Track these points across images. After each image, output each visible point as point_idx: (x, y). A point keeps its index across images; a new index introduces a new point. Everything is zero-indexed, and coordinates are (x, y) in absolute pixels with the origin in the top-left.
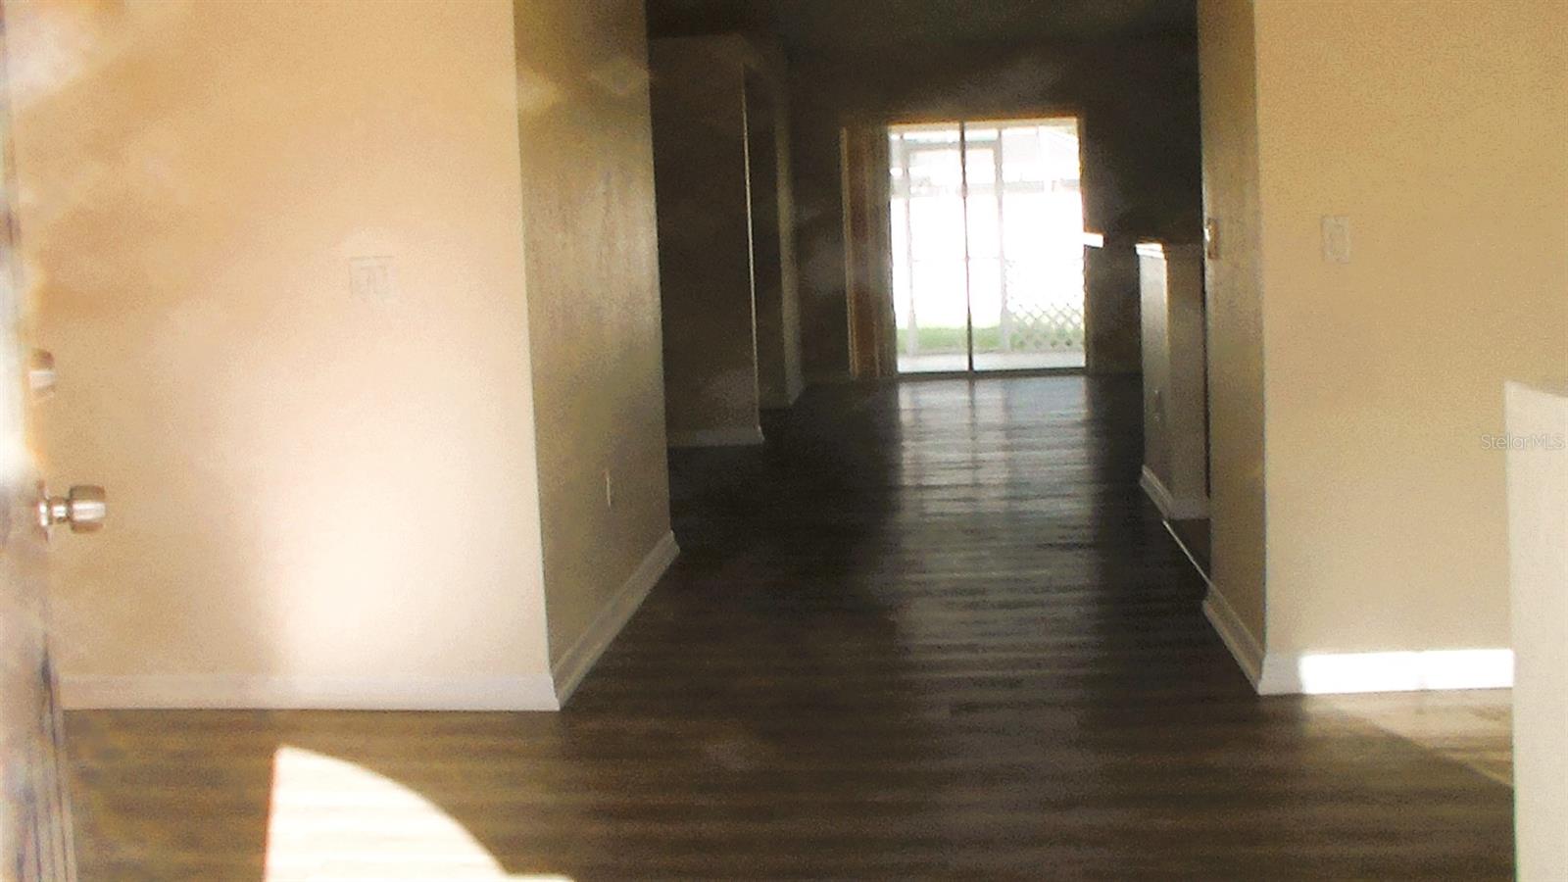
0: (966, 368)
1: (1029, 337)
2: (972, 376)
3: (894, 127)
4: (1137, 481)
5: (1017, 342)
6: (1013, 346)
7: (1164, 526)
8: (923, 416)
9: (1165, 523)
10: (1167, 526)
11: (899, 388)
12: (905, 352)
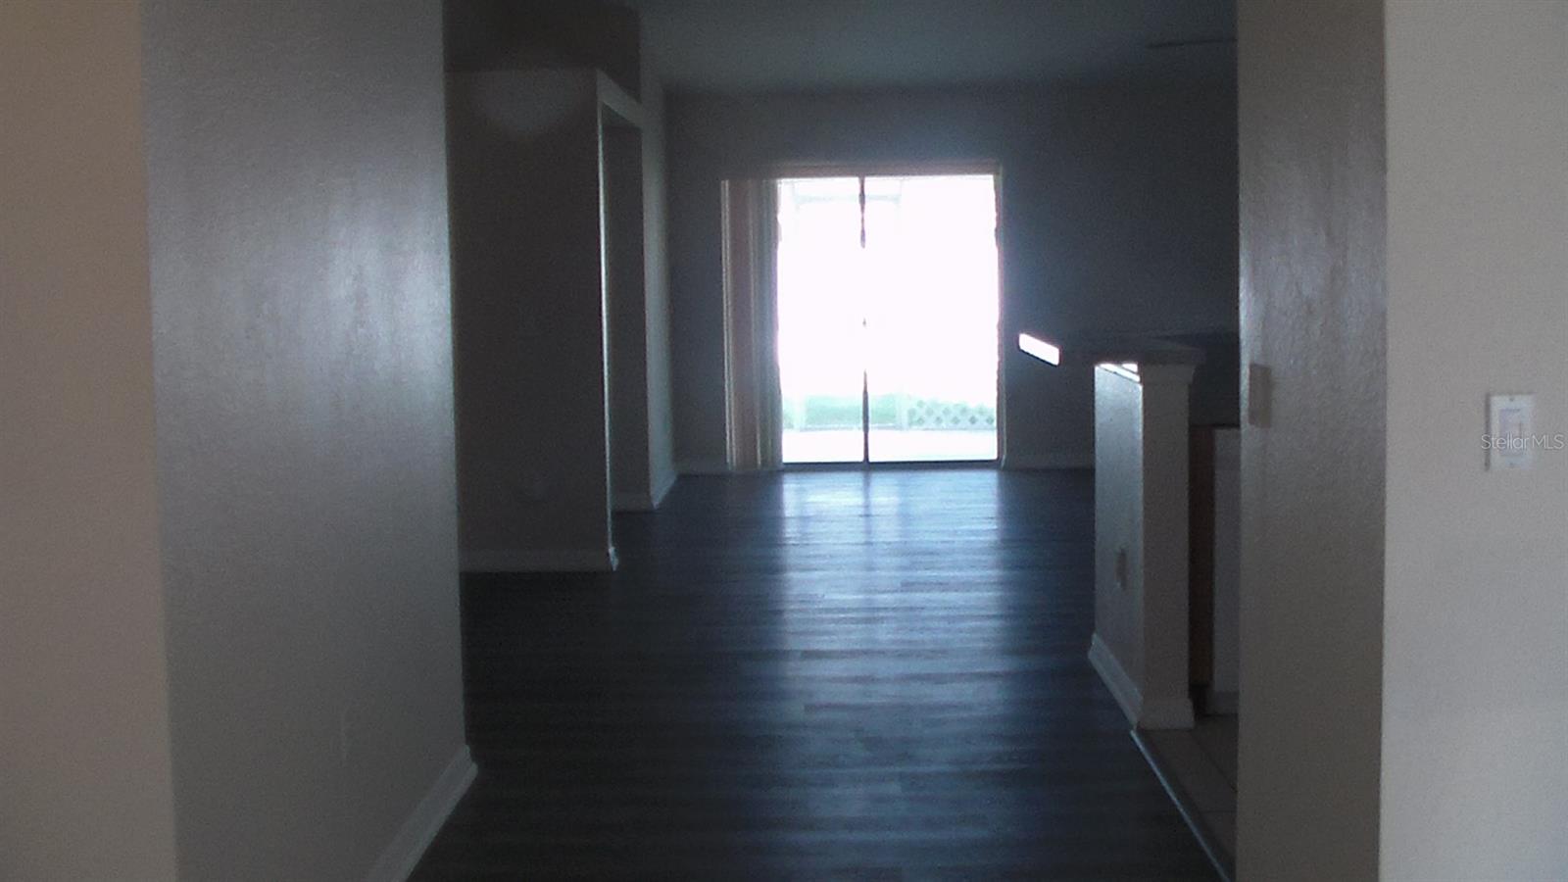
0: (860, 458)
1: (929, 412)
2: (868, 467)
3: (783, 180)
4: (1085, 652)
5: (916, 419)
6: (911, 424)
7: (1132, 739)
8: (812, 528)
9: (1133, 734)
10: (1137, 740)
11: (781, 483)
12: (791, 426)
